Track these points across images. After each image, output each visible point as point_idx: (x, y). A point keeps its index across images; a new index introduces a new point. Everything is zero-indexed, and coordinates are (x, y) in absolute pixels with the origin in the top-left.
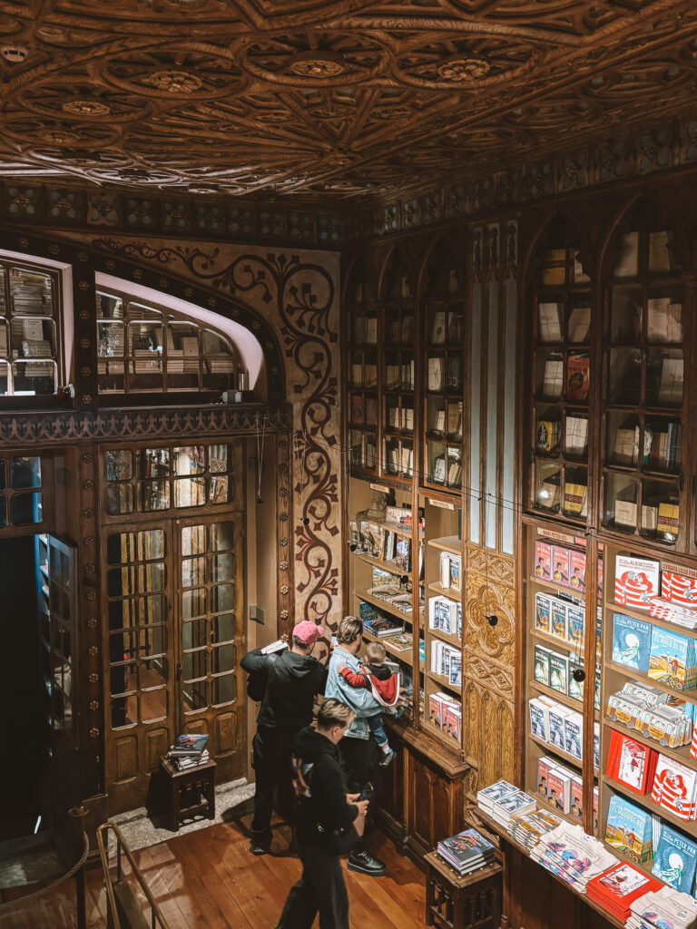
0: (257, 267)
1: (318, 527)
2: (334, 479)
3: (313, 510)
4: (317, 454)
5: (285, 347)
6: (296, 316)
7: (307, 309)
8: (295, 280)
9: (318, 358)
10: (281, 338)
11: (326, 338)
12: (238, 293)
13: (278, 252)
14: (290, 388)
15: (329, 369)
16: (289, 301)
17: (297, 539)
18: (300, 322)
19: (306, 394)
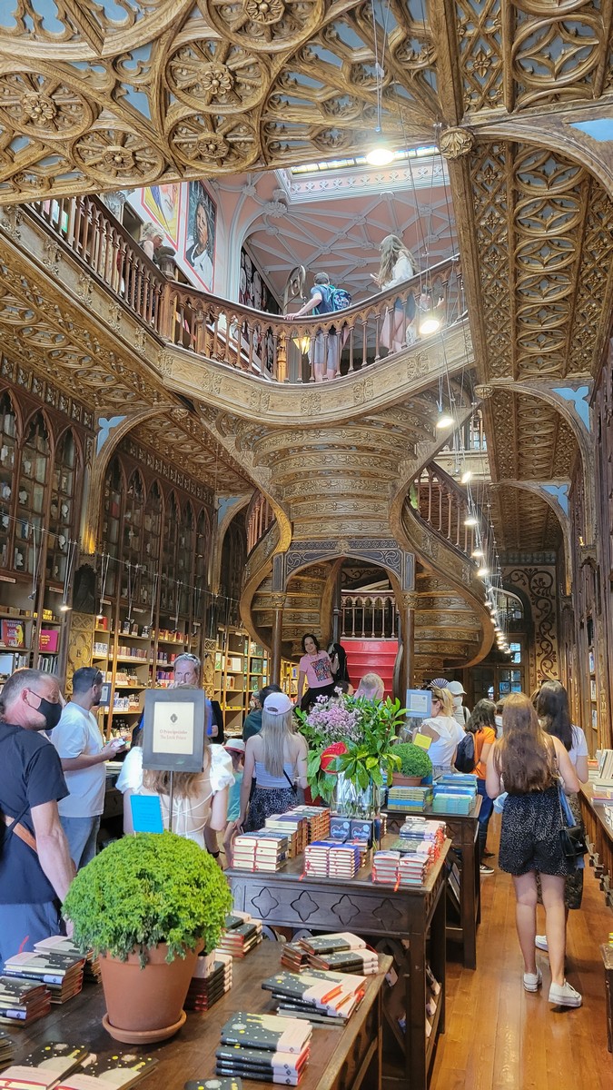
0: (520, 573)
1: (547, 671)
2: (555, 653)
3: (545, 664)
4: (546, 642)
5: (531, 601)
6: (537, 590)
7: (541, 587)
8: (536, 577)
9: (546, 605)
10: (530, 598)
11: (550, 598)
12: (513, 583)
13: (528, 568)
14: (534, 616)
15: (551, 609)
16: (533, 584)
17: (538, 675)
18: (538, 592)
19: (541, 619)
